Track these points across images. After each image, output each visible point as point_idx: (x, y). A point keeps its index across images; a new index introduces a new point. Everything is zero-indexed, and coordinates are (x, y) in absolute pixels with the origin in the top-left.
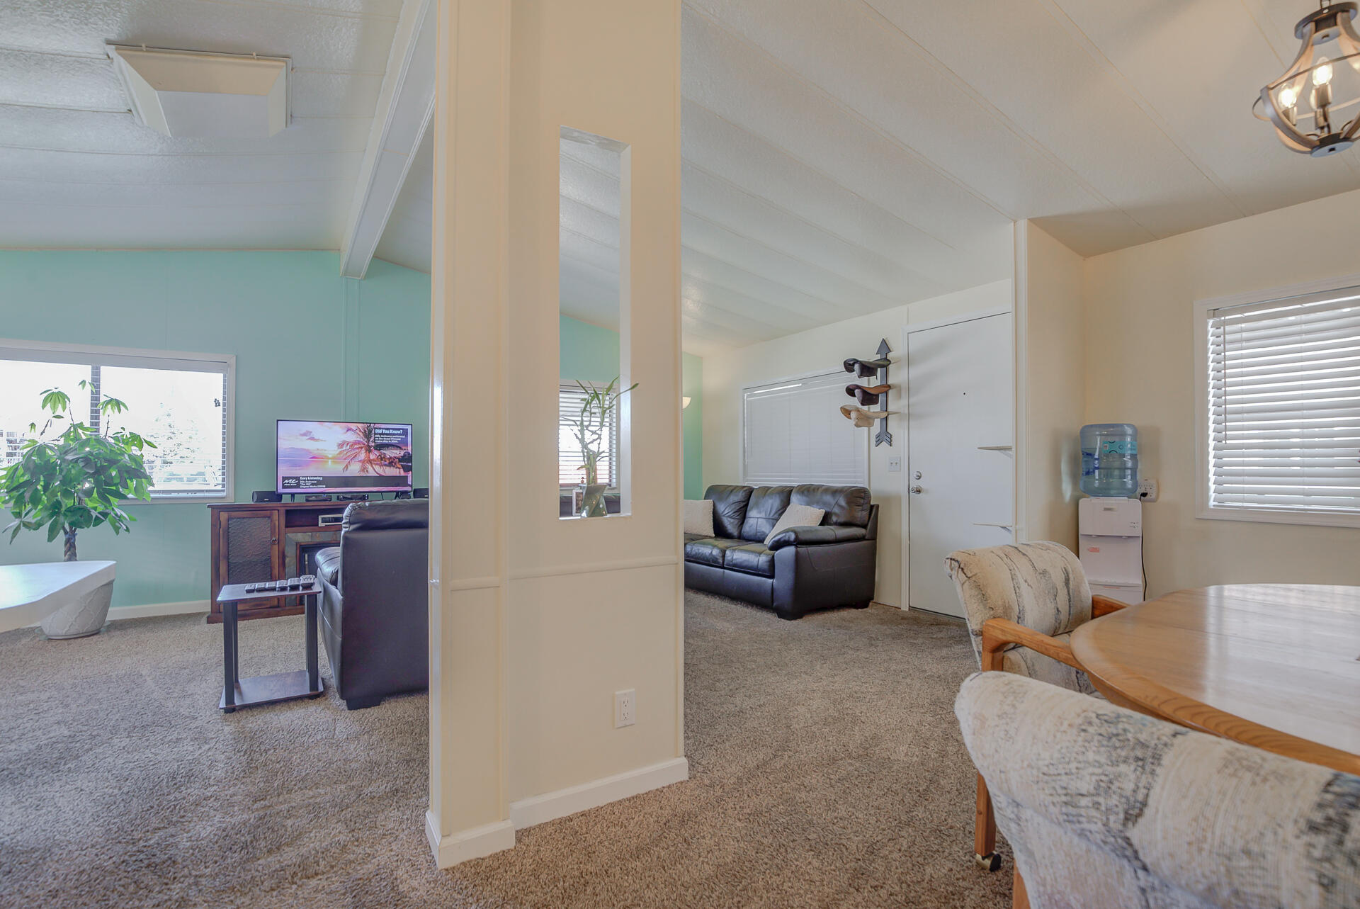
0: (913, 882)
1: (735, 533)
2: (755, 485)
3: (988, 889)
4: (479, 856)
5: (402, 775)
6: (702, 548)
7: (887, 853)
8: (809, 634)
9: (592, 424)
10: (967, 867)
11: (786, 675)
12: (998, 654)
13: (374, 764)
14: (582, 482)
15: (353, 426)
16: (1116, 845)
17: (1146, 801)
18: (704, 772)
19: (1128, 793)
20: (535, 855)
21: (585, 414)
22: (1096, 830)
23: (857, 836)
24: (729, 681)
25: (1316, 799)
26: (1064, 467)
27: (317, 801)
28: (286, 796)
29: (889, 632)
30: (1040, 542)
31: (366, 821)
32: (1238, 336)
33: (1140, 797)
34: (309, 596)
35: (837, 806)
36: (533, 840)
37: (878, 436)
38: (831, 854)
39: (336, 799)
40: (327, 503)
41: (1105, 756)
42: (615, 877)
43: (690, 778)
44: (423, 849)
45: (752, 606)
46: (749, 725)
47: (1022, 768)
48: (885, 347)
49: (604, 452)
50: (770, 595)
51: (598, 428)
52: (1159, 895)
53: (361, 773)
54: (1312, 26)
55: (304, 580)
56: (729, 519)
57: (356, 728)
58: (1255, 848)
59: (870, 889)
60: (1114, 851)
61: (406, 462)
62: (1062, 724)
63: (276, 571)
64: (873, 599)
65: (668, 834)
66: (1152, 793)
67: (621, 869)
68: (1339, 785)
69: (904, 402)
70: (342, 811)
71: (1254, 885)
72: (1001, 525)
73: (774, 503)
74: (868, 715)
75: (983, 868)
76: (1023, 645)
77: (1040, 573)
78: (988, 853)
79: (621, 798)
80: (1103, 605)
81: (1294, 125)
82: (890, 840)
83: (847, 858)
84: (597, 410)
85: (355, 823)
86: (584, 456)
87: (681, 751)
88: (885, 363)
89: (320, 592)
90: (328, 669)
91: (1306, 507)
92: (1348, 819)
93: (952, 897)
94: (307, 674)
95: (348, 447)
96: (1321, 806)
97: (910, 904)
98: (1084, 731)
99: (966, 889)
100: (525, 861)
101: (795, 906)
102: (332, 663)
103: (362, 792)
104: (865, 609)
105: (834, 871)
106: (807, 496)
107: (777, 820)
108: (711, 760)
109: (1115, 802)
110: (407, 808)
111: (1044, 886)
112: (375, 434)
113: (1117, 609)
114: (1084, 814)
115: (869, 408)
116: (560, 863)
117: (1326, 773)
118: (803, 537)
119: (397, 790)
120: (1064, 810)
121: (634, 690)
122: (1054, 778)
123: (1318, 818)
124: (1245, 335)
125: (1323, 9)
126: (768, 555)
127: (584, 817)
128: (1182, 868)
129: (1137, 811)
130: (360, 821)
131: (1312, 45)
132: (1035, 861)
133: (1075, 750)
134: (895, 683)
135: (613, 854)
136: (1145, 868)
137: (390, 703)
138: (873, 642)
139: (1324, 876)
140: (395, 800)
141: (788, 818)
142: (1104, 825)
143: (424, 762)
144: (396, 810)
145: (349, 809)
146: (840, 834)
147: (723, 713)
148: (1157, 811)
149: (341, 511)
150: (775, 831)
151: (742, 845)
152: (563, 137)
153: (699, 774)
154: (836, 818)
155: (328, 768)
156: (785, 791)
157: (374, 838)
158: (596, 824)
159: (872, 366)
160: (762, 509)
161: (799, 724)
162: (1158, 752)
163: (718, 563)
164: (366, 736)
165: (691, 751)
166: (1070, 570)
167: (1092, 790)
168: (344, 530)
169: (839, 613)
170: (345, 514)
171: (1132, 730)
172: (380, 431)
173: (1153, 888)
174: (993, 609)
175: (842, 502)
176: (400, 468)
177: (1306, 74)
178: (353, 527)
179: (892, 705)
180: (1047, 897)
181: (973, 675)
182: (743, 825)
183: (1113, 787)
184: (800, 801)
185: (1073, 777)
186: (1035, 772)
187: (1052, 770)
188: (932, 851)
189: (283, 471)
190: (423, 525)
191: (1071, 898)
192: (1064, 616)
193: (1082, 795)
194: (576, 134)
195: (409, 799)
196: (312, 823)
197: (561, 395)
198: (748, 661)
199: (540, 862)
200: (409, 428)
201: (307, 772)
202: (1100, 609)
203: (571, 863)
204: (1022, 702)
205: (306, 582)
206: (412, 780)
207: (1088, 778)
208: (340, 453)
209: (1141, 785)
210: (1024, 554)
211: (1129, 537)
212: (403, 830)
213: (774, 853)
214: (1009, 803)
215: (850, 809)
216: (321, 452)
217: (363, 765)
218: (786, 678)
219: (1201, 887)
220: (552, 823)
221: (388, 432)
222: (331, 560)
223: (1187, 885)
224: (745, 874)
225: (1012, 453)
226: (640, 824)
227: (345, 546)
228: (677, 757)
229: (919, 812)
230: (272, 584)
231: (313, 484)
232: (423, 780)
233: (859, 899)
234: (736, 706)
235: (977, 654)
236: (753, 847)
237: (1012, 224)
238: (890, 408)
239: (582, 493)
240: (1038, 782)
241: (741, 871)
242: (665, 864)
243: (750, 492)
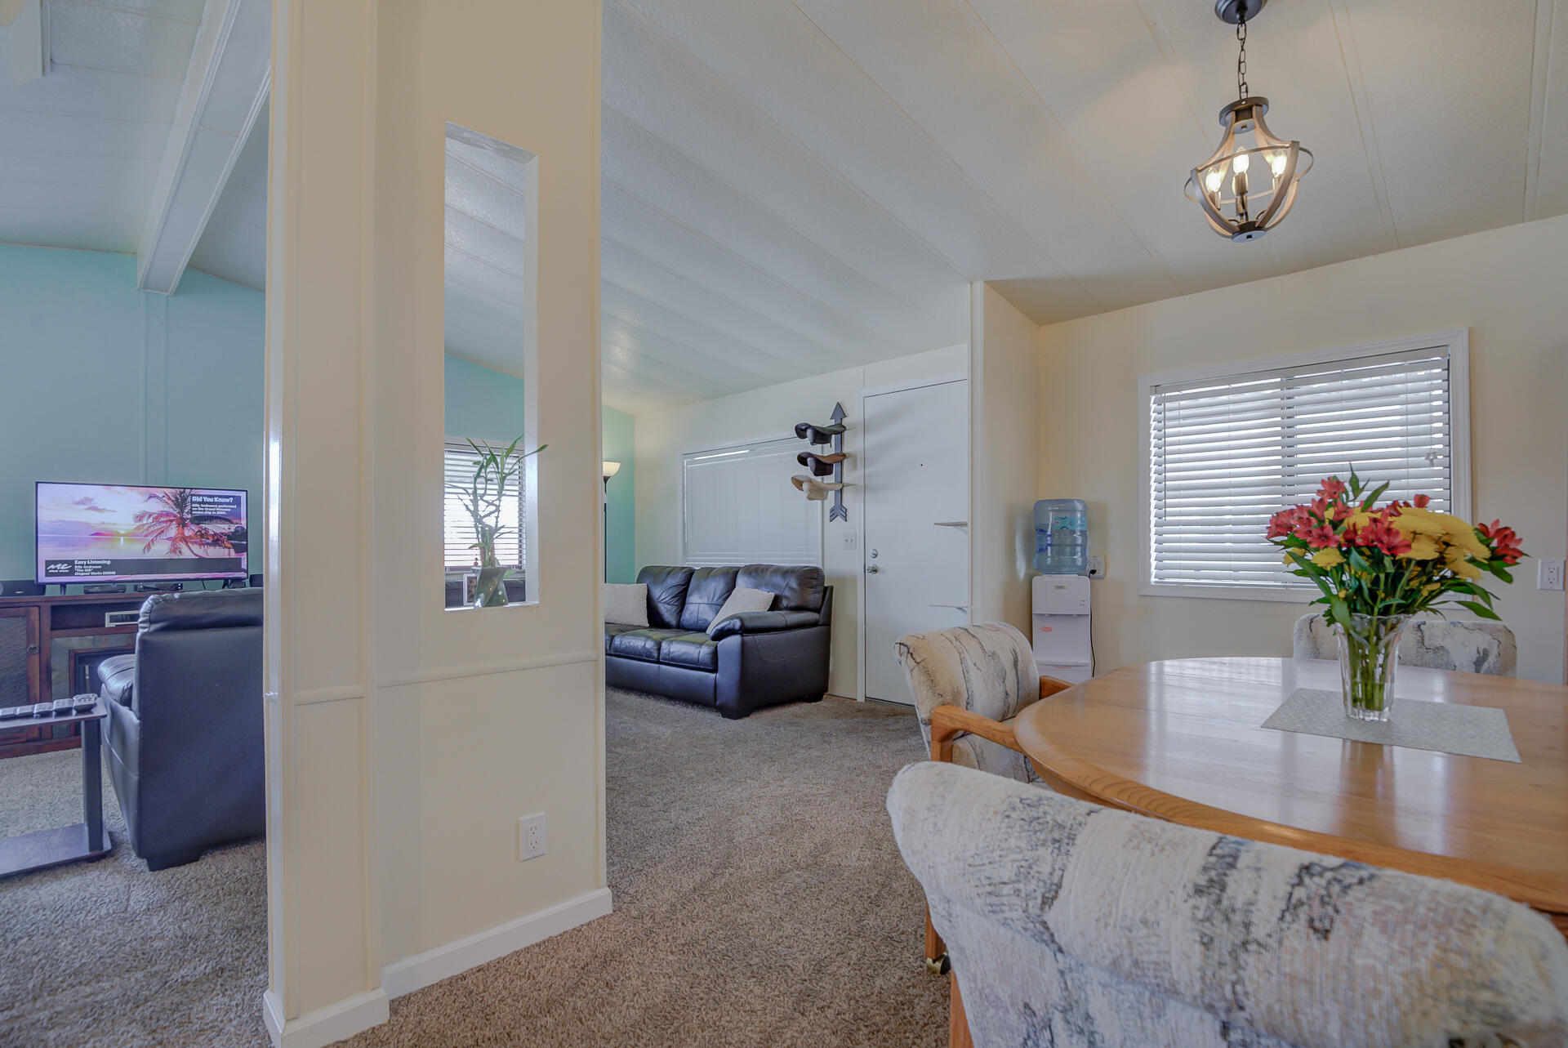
0: (862, 997)
1: (674, 623)
2: (697, 566)
3: (938, 994)
4: (339, 1040)
5: (230, 949)
6: (634, 641)
7: (835, 969)
8: (757, 734)
9: (488, 492)
10: (918, 973)
11: (730, 781)
12: (946, 743)
13: (186, 940)
14: (476, 564)
15: (159, 492)
16: (1035, 931)
17: (1061, 883)
18: (631, 902)
19: (1045, 876)
20: (415, 1028)
21: (479, 480)
22: (1018, 917)
23: (803, 955)
24: (664, 794)
25: (1202, 863)
26: (1019, 545)
27: (99, 998)
28: (48, 999)
29: (843, 726)
30: (991, 623)
31: (175, 1016)
32: (1175, 413)
33: (1056, 879)
34: (87, 721)
35: (783, 924)
36: (413, 1009)
37: (832, 510)
38: (774, 978)
39: (129, 993)
40: (118, 595)
41: (1026, 841)
42: (519, 1040)
43: (614, 911)
44: (259, 1041)
45: (693, 706)
46: (685, 843)
47: (950, 860)
48: (839, 412)
49: (503, 527)
50: (712, 689)
51: (497, 497)
52: (1075, 975)
53: (167, 954)
54: (1232, 115)
55: (78, 701)
56: (666, 606)
57: (162, 894)
58: (1151, 917)
59: (816, 1011)
60: (1033, 937)
61: (239, 540)
62: (987, 812)
63: (36, 691)
64: (827, 691)
65: (586, 980)
66: (1066, 873)
67: (527, 1028)
68: (1221, 848)
69: (860, 472)
70: (138, 1007)
71: (1149, 952)
72: (958, 606)
73: (717, 586)
74: (819, 819)
75: (934, 972)
76: (971, 733)
77: (989, 656)
78: (938, 956)
79: (528, 945)
80: (1049, 686)
81: (1219, 209)
82: (838, 954)
83: (793, 980)
84: (493, 476)
85: (158, 1021)
86: (478, 532)
87: (604, 881)
88: (840, 429)
89: (105, 716)
90: (117, 817)
91: (1232, 582)
92: (1224, 878)
93: (902, 1007)
94: (86, 828)
95: (151, 520)
96: (1205, 869)
97: (859, 1021)
98: (1008, 817)
99: (916, 996)
100: (402, 1036)
101: (734, 1042)
102: (125, 813)
103: (168, 979)
104: (818, 703)
105: (778, 996)
106: (754, 577)
107: (715, 947)
108: (639, 887)
109: (1033, 887)
110: (237, 991)
111: (975, 981)
112: (192, 502)
113: (1062, 689)
114: (1005, 903)
115: (823, 479)
116: (449, 1033)
117: (1212, 837)
118: (749, 624)
119: (222, 970)
120: (988, 901)
121: (543, 813)
122: (980, 868)
123: (1202, 881)
124: (1183, 412)
125: (1241, 100)
126: (709, 646)
127: (481, 973)
128: (1091, 945)
129: (1053, 893)
130: (166, 1016)
131: (1233, 134)
132: (966, 957)
133: (999, 837)
134: (848, 782)
135: (517, 1012)
136: (1060, 950)
137: (214, 857)
138: (826, 738)
139: (1206, 935)
140: (219, 983)
141: (727, 944)
142: (1024, 911)
143: (263, 929)
144: (221, 995)
145: (149, 1004)
146: (785, 955)
147: (655, 832)
148: (1070, 892)
149: (136, 605)
150: (712, 961)
151: (674, 981)
152: (451, 137)
153: (625, 905)
154: (781, 937)
155: (116, 953)
156: (724, 913)
157: (186, 1037)
158: (496, 979)
159: (826, 432)
160: (704, 593)
161: (742, 837)
162: (1073, 832)
163: (653, 657)
164: (177, 903)
165: (616, 879)
166: (1018, 650)
167: (1014, 878)
168: (141, 631)
169: (790, 709)
170: (143, 610)
171: (1051, 812)
172: (200, 499)
173: (1071, 970)
174: (941, 696)
175: (794, 584)
176: (230, 548)
177: (1228, 161)
178: (154, 627)
179: (845, 806)
180: (978, 993)
181: (905, 767)
182: (676, 958)
183: (1032, 872)
184: (741, 923)
185: (996, 866)
186: (961, 864)
187: (978, 861)
188: (882, 962)
189: (46, 552)
190: (256, 622)
191: (1000, 990)
192: (1012, 700)
193: (1005, 883)
194: (466, 135)
195: (241, 978)
196: (89, 1030)
197: (447, 456)
198: (685, 769)
199: (423, 1034)
200: (243, 495)
201: (83, 961)
202: (1047, 689)
203: (463, 1030)
204: (951, 792)
205: (83, 703)
206: (245, 954)
207: (1010, 864)
208: (138, 528)
209: (1056, 867)
210: (974, 636)
211: (1079, 615)
212: (231, 1021)
213: (712, 986)
214: (940, 899)
215: (797, 926)
216: (109, 526)
217: (172, 942)
218: (729, 786)
219: (1107, 961)
220: (440, 985)
221: (211, 500)
222: (122, 672)
223: (1096, 961)
224: (678, 1014)
225: (968, 529)
226: (551, 972)
227: (143, 652)
228: (598, 887)
229: (871, 921)
230: (27, 709)
231: (95, 570)
232: (261, 952)
233: (804, 1024)
234: (671, 823)
235: (927, 744)
236: (687, 982)
237: (969, 285)
238: (845, 480)
239: (476, 578)
240: (964, 875)
241: (672, 1011)
242: (582, 1016)
243: (690, 574)
